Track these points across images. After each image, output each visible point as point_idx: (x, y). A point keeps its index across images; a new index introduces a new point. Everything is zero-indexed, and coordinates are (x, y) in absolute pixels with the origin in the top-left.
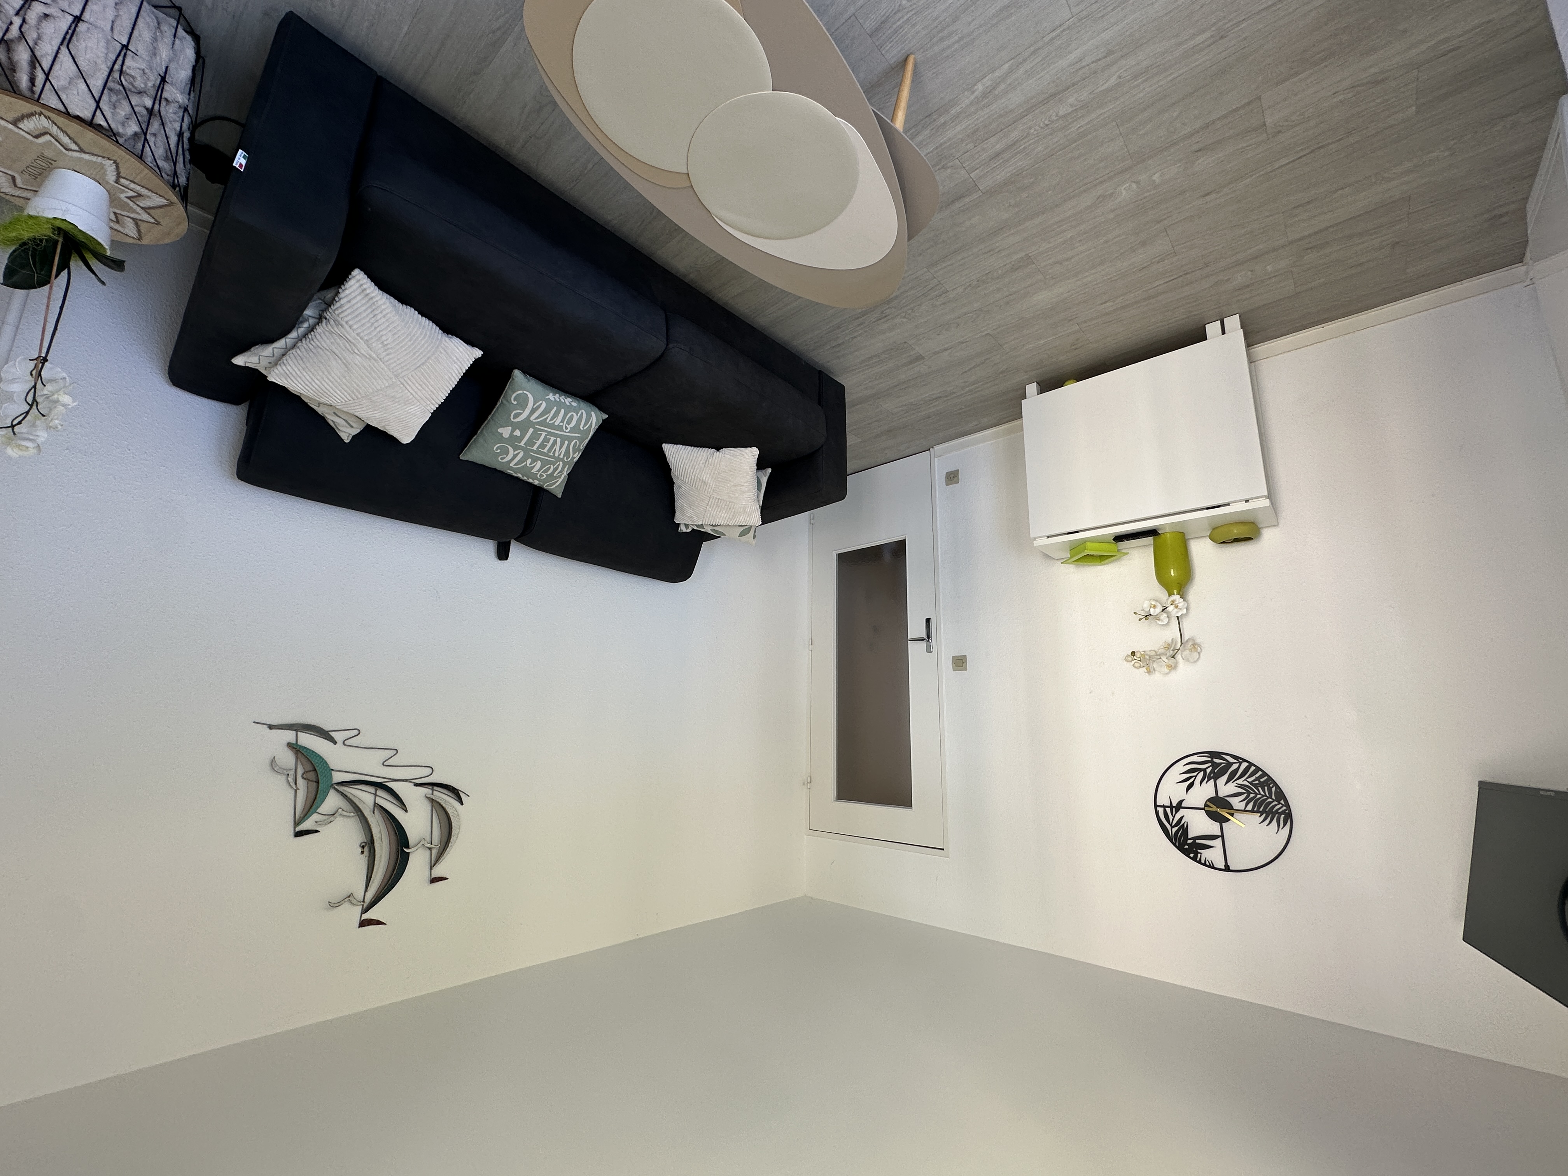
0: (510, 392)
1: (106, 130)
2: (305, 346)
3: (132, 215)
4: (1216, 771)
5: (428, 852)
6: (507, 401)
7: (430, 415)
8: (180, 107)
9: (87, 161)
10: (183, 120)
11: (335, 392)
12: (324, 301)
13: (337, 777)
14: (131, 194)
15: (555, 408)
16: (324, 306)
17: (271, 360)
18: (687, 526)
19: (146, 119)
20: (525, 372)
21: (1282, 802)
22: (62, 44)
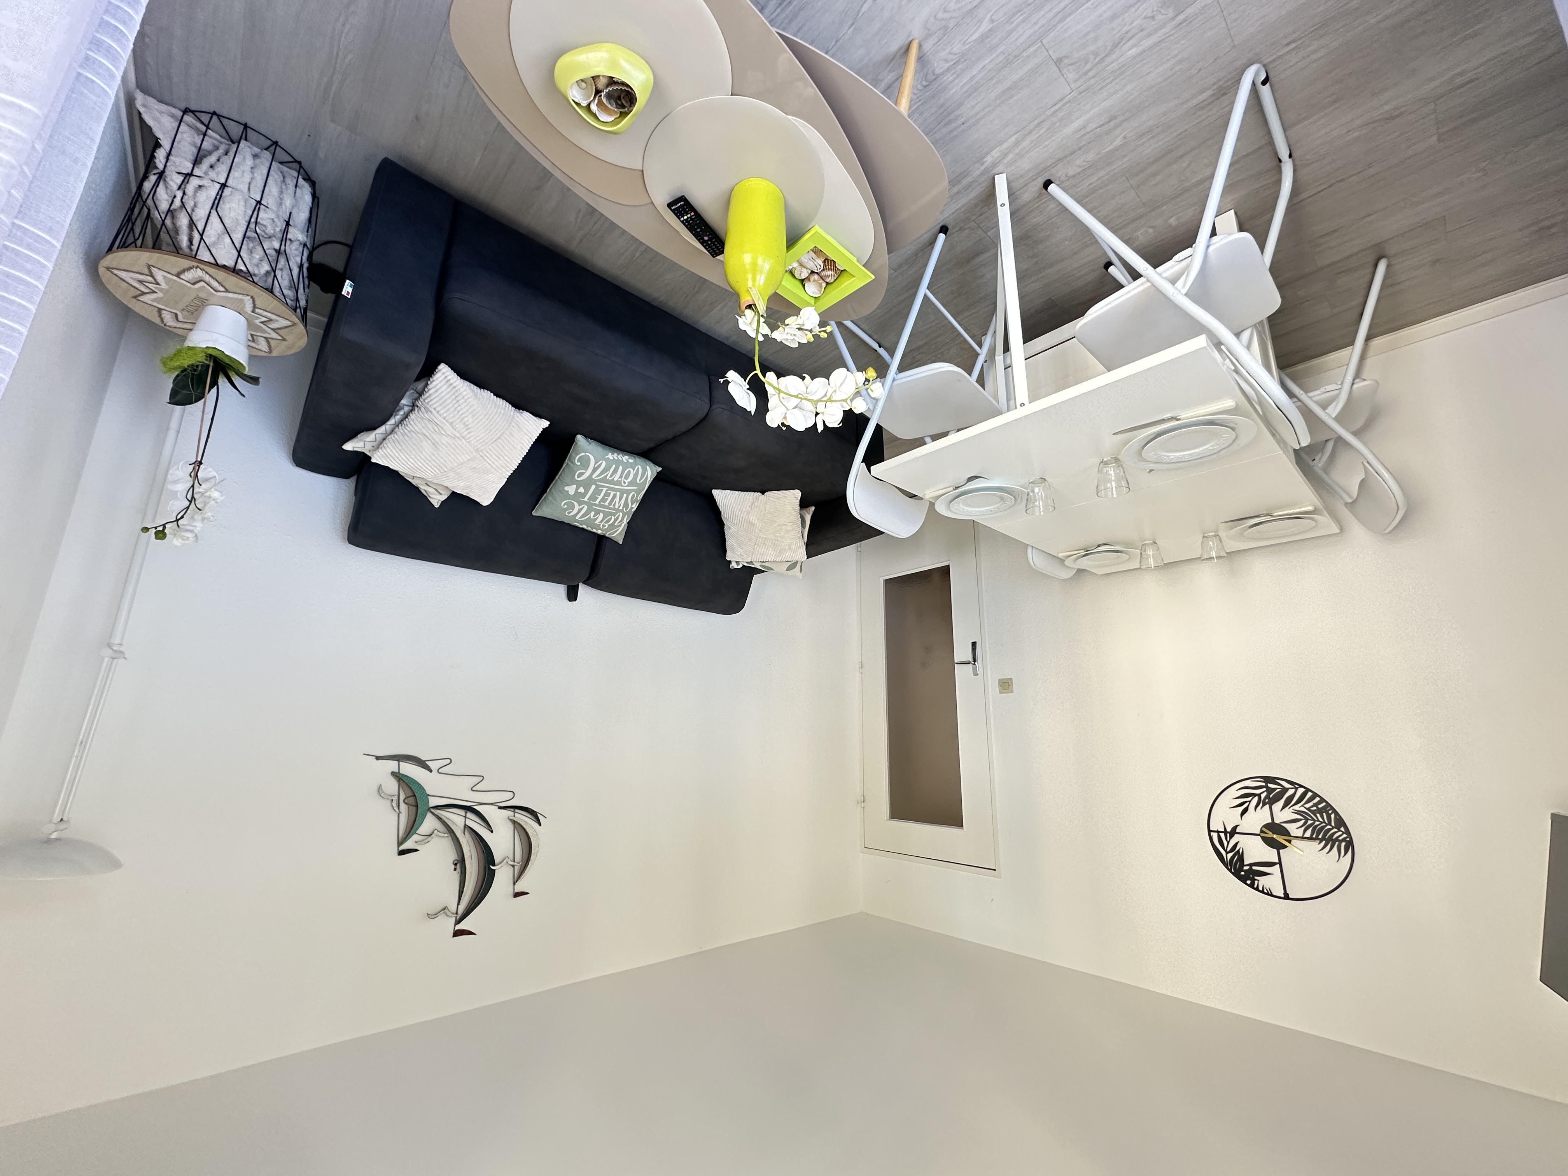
0: (573, 455)
1: (245, 273)
2: (402, 431)
3: (264, 335)
4: (1271, 796)
5: (512, 868)
6: (572, 463)
7: (506, 480)
8: (301, 243)
9: (231, 298)
10: (303, 254)
11: (426, 468)
12: (415, 391)
13: (433, 802)
14: (264, 319)
15: (614, 466)
16: (416, 395)
17: (374, 444)
18: (737, 563)
19: (275, 258)
20: (586, 436)
21: (1342, 829)
22: (212, 208)
